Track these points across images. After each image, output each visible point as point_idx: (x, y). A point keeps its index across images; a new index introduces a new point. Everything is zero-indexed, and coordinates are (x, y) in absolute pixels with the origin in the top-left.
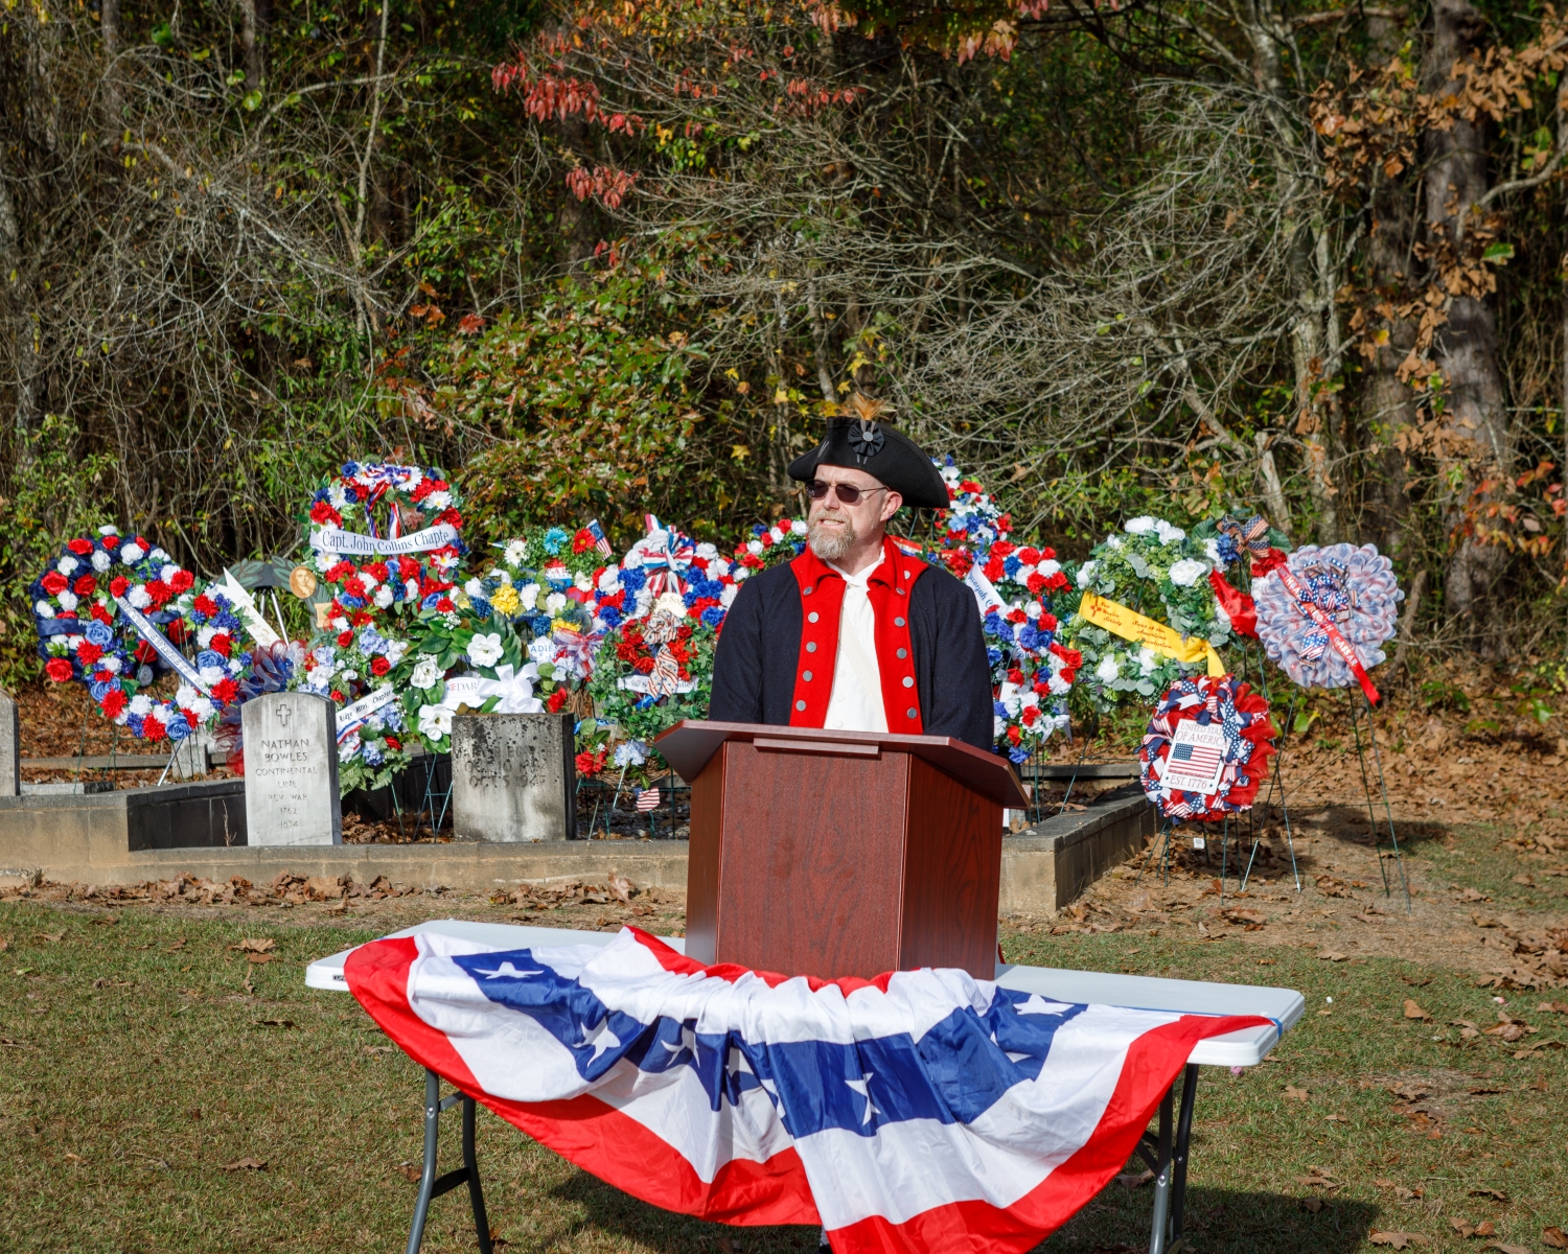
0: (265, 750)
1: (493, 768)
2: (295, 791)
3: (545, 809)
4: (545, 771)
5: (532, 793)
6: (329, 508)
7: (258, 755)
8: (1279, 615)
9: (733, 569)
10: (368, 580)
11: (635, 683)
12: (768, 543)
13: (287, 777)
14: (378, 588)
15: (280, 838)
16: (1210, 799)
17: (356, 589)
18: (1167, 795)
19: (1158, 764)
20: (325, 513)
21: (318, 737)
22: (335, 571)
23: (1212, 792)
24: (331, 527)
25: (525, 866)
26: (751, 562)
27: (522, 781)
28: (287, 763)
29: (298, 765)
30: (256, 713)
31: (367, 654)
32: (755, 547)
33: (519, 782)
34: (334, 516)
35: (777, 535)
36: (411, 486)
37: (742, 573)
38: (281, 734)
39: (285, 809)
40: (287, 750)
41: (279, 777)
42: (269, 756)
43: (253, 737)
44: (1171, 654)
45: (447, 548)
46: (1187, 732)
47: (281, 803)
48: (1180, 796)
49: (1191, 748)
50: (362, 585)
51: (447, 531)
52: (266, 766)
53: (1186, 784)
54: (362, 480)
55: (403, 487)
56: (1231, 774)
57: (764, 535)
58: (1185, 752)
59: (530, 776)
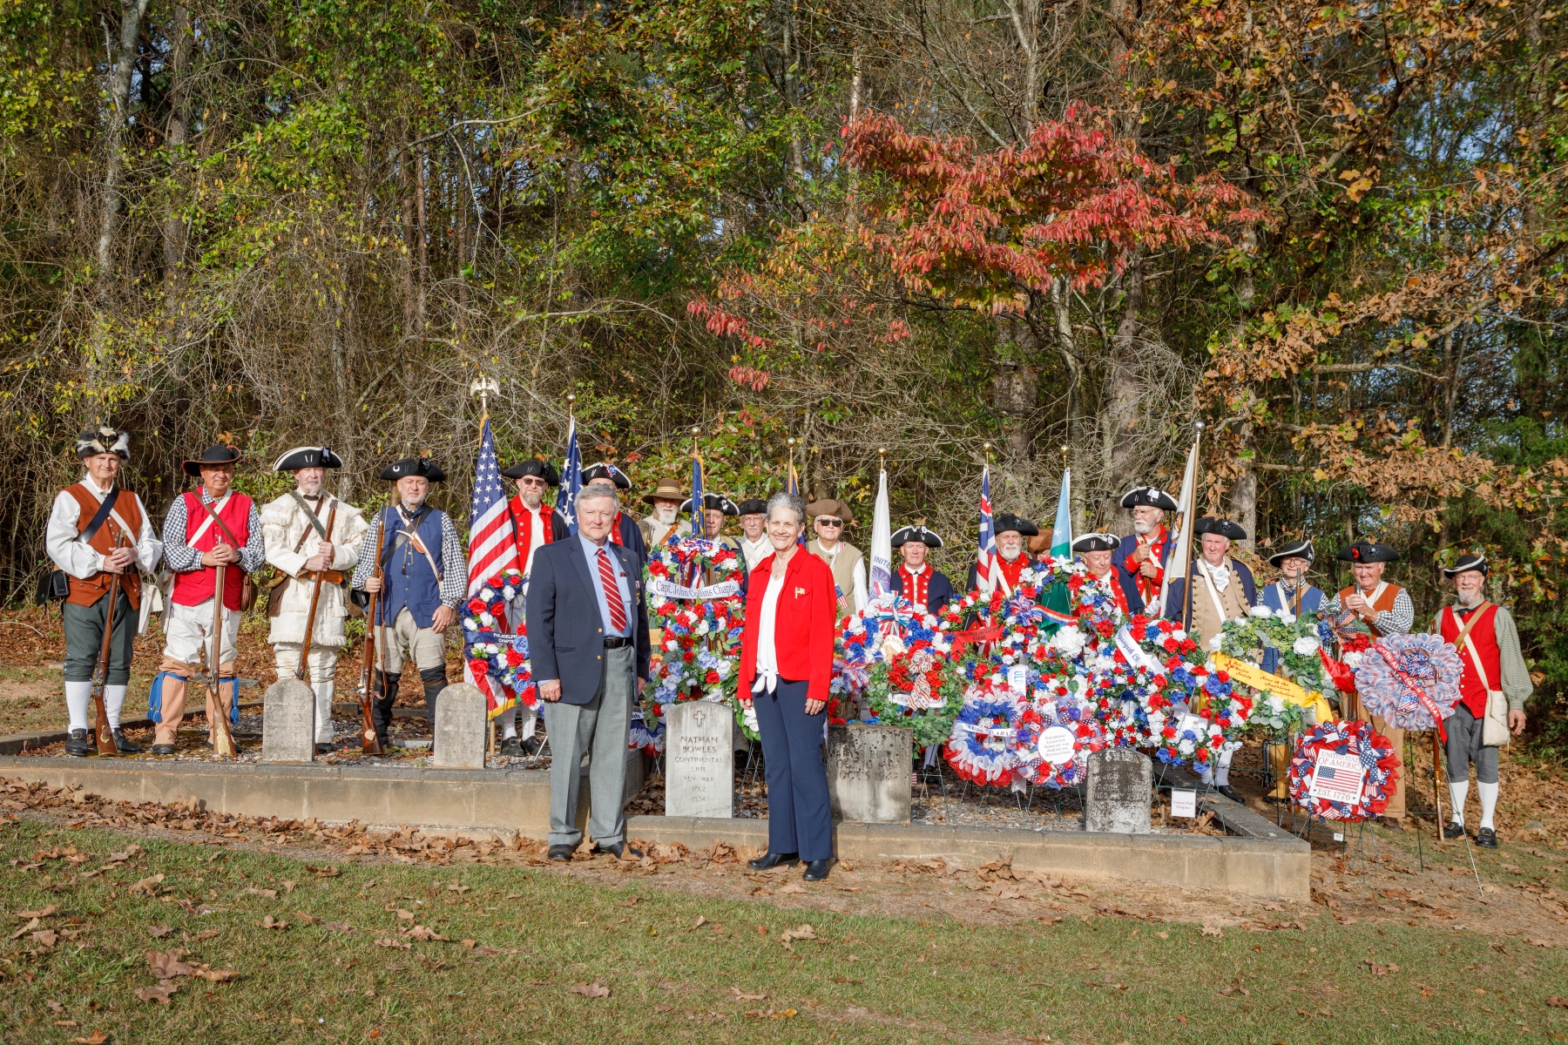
0: (683, 743)
1: (858, 765)
2: (704, 775)
3: (896, 797)
4: (898, 770)
5: (887, 785)
6: (661, 565)
7: (677, 746)
8: (1379, 680)
9: (939, 623)
10: (692, 616)
11: (898, 699)
12: (964, 606)
13: (699, 764)
14: (699, 621)
15: (690, 810)
16: (1355, 807)
17: (682, 620)
18: (1317, 802)
19: (1307, 779)
20: (658, 569)
21: (725, 736)
22: (664, 607)
23: (1356, 802)
24: (662, 578)
25: (904, 845)
26: (953, 618)
27: (880, 776)
28: (699, 754)
29: (709, 756)
30: (678, 717)
31: (705, 668)
32: (955, 609)
33: (877, 776)
34: (664, 570)
35: (969, 601)
36: (712, 553)
37: (946, 625)
38: (696, 732)
39: (696, 788)
40: (700, 744)
41: (693, 764)
42: (686, 748)
43: (674, 733)
44: (1294, 701)
45: (734, 597)
46: (1326, 758)
47: (693, 783)
48: (1327, 804)
49: (1333, 770)
50: (687, 619)
51: (734, 585)
52: (683, 755)
53: (1332, 796)
54: (682, 548)
55: (708, 554)
56: (1372, 790)
57: (961, 600)
58: (1328, 773)
59: (886, 773)
